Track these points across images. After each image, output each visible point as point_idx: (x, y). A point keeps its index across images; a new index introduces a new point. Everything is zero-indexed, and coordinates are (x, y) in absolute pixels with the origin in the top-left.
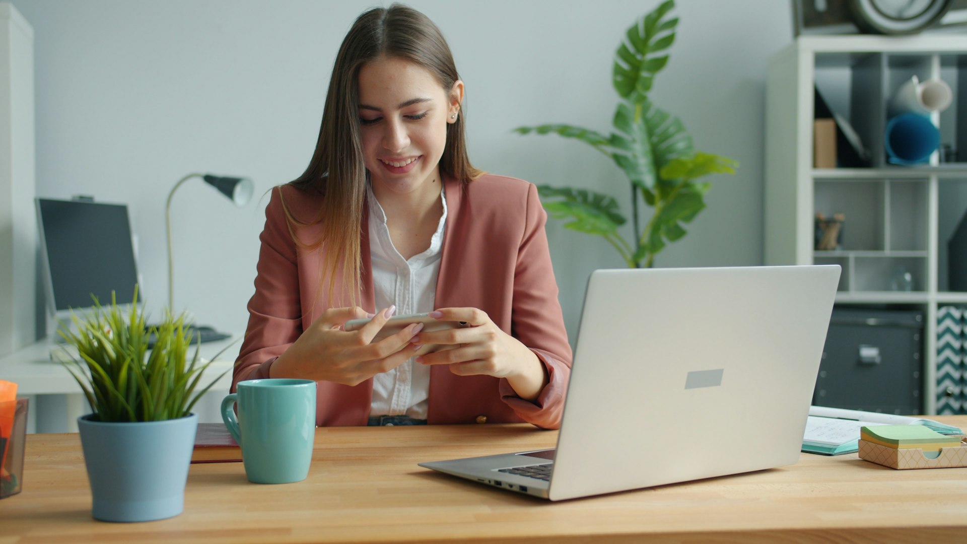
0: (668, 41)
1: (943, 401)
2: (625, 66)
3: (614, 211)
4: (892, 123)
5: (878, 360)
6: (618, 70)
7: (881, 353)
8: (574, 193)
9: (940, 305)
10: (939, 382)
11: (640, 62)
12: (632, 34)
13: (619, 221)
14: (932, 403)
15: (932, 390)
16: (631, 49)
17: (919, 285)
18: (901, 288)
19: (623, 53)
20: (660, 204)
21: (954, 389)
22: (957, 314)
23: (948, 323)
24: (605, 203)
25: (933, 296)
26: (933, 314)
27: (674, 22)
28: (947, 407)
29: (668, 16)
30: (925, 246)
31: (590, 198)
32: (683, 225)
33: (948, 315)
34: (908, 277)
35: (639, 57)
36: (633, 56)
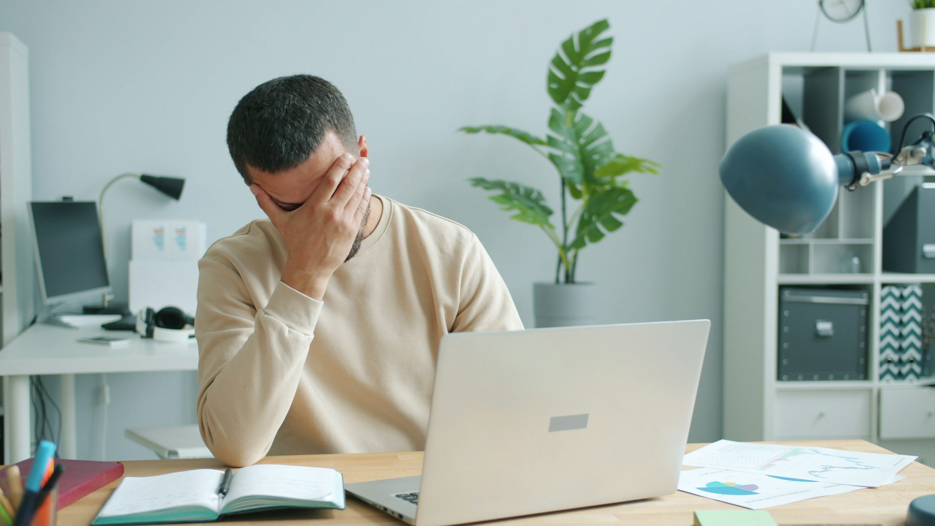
0: (604, 58)
1: (885, 367)
2: (560, 75)
3: (543, 203)
4: (850, 128)
5: (831, 333)
6: (552, 78)
7: (835, 327)
8: (508, 186)
9: (884, 285)
10: (882, 351)
11: (576, 74)
12: (567, 46)
13: (548, 212)
14: (876, 369)
15: (876, 357)
16: (567, 61)
17: (865, 268)
18: (850, 271)
19: (557, 62)
20: (586, 197)
21: (895, 357)
22: (896, 292)
23: (890, 300)
24: (534, 195)
25: (878, 277)
26: (878, 292)
27: (609, 42)
28: (888, 371)
29: (604, 35)
30: (871, 235)
31: (522, 191)
32: (618, 216)
33: (890, 294)
34: (856, 261)
35: (574, 69)
36: (569, 68)
